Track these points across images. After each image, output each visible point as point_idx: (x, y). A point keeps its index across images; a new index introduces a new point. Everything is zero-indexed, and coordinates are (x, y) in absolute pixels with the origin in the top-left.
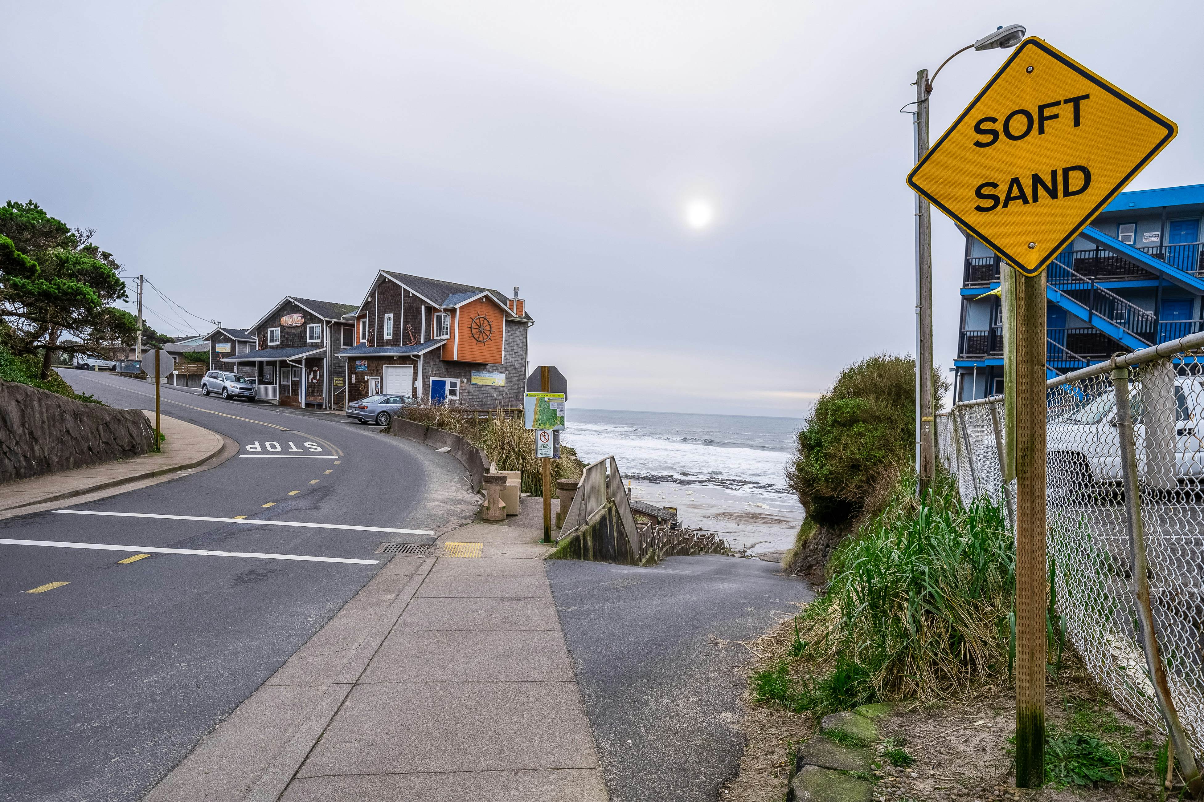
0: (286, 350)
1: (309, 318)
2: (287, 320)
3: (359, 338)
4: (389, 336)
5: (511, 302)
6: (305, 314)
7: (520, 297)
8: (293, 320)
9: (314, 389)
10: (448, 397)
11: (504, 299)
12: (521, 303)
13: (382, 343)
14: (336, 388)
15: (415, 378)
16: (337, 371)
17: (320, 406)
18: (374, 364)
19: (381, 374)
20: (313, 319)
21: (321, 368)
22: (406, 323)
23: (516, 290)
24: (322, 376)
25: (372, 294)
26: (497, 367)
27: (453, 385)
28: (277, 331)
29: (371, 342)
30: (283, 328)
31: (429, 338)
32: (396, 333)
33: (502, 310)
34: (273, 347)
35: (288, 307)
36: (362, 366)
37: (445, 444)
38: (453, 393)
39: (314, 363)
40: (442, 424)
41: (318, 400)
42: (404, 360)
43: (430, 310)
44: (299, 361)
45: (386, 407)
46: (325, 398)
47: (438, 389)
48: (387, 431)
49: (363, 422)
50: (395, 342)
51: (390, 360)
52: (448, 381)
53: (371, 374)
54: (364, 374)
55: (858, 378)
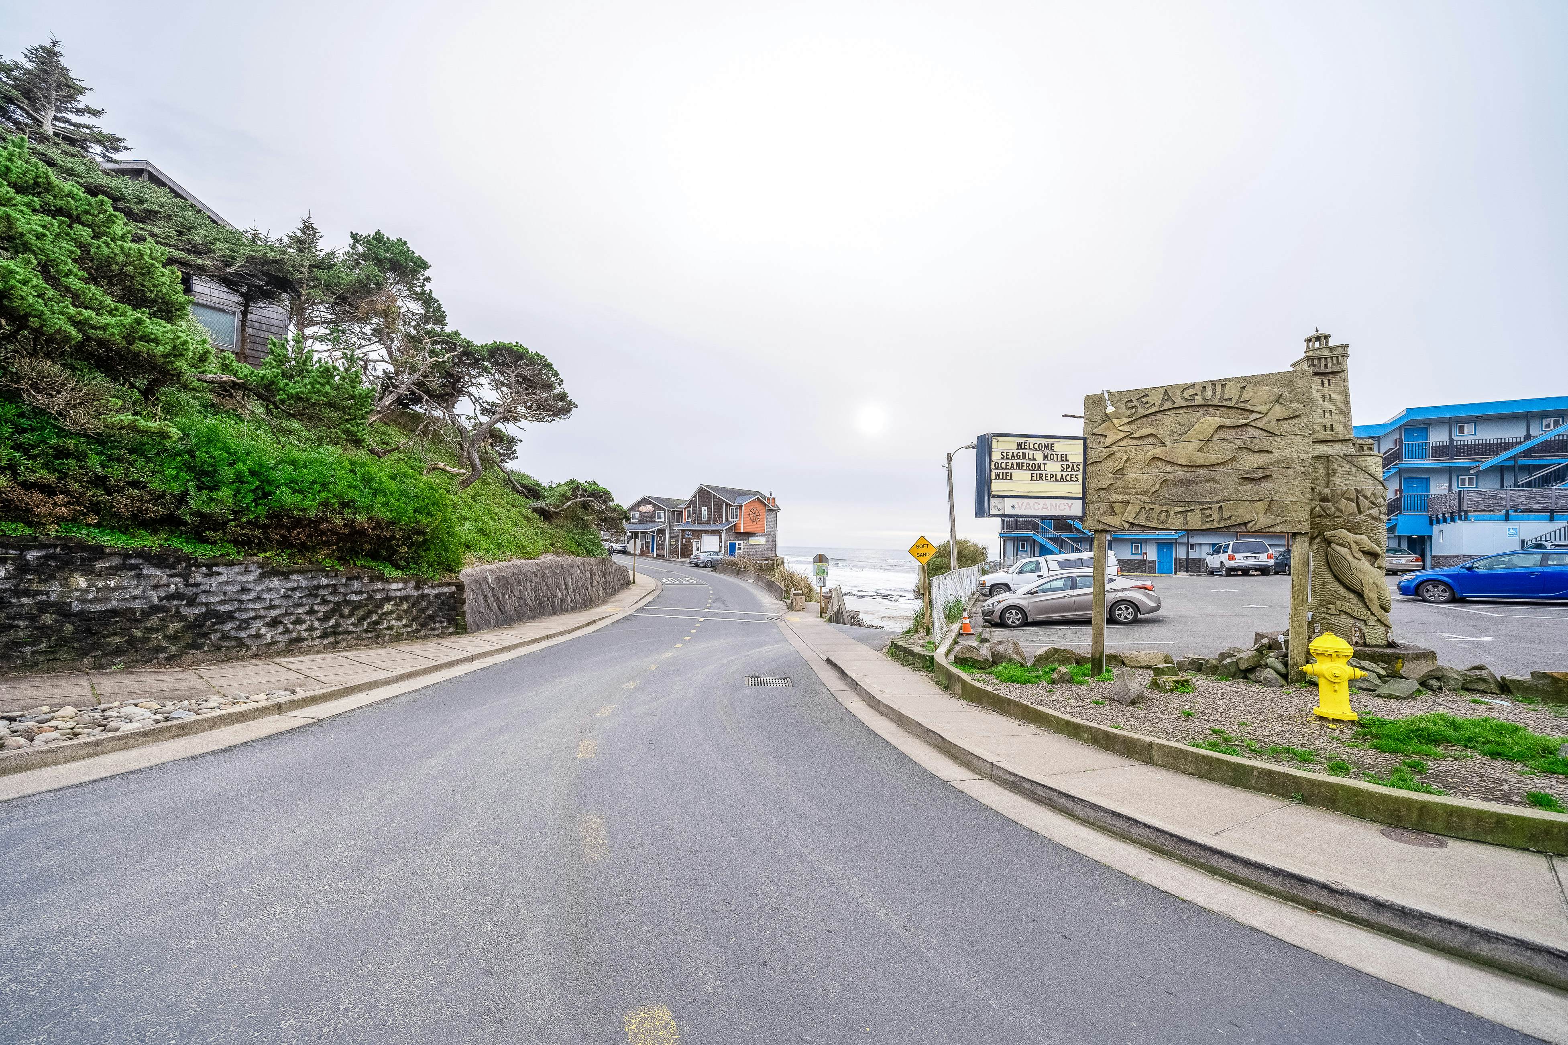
0: (643, 525)
1: (657, 508)
2: (643, 508)
3: (685, 518)
4: (704, 518)
5: (769, 499)
6: (655, 505)
7: (773, 496)
8: (649, 508)
9: (661, 546)
10: (737, 551)
11: (764, 498)
12: (773, 499)
13: (700, 522)
14: (672, 545)
15: (720, 542)
16: (673, 536)
17: (663, 556)
18: (696, 535)
19: (700, 539)
20: (659, 508)
21: (664, 535)
22: (714, 512)
23: (771, 492)
24: (664, 539)
25: (695, 496)
26: (762, 534)
27: (740, 544)
28: (637, 515)
29: (694, 522)
30: (640, 512)
31: (727, 520)
32: (709, 517)
33: (765, 504)
34: (634, 523)
35: (644, 501)
36: (689, 535)
37: (750, 578)
38: (739, 549)
39: (661, 532)
40: (745, 568)
41: (662, 553)
42: (714, 532)
43: (727, 505)
44: (653, 532)
45: (710, 558)
46: (666, 551)
47: (732, 548)
48: (715, 571)
49: (697, 566)
50: (708, 522)
51: (706, 532)
52: (737, 543)
53: (695, 539)
54: (690, 539)
55: (943, 549)
